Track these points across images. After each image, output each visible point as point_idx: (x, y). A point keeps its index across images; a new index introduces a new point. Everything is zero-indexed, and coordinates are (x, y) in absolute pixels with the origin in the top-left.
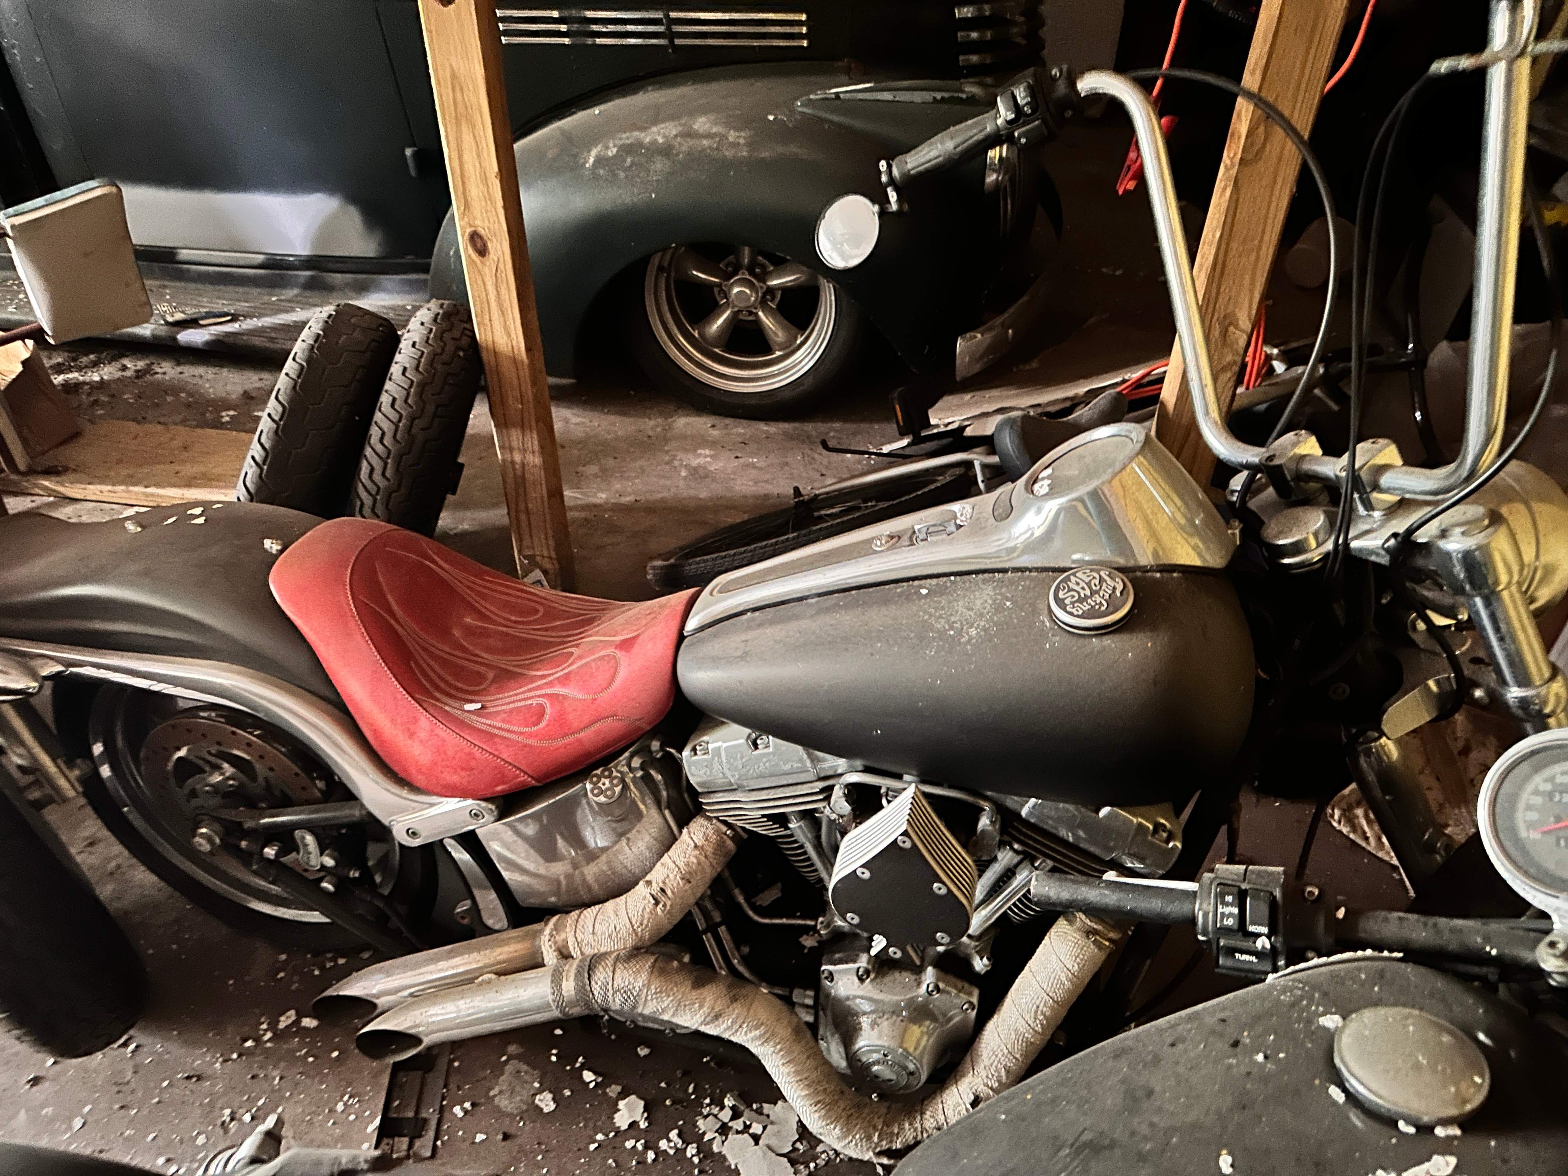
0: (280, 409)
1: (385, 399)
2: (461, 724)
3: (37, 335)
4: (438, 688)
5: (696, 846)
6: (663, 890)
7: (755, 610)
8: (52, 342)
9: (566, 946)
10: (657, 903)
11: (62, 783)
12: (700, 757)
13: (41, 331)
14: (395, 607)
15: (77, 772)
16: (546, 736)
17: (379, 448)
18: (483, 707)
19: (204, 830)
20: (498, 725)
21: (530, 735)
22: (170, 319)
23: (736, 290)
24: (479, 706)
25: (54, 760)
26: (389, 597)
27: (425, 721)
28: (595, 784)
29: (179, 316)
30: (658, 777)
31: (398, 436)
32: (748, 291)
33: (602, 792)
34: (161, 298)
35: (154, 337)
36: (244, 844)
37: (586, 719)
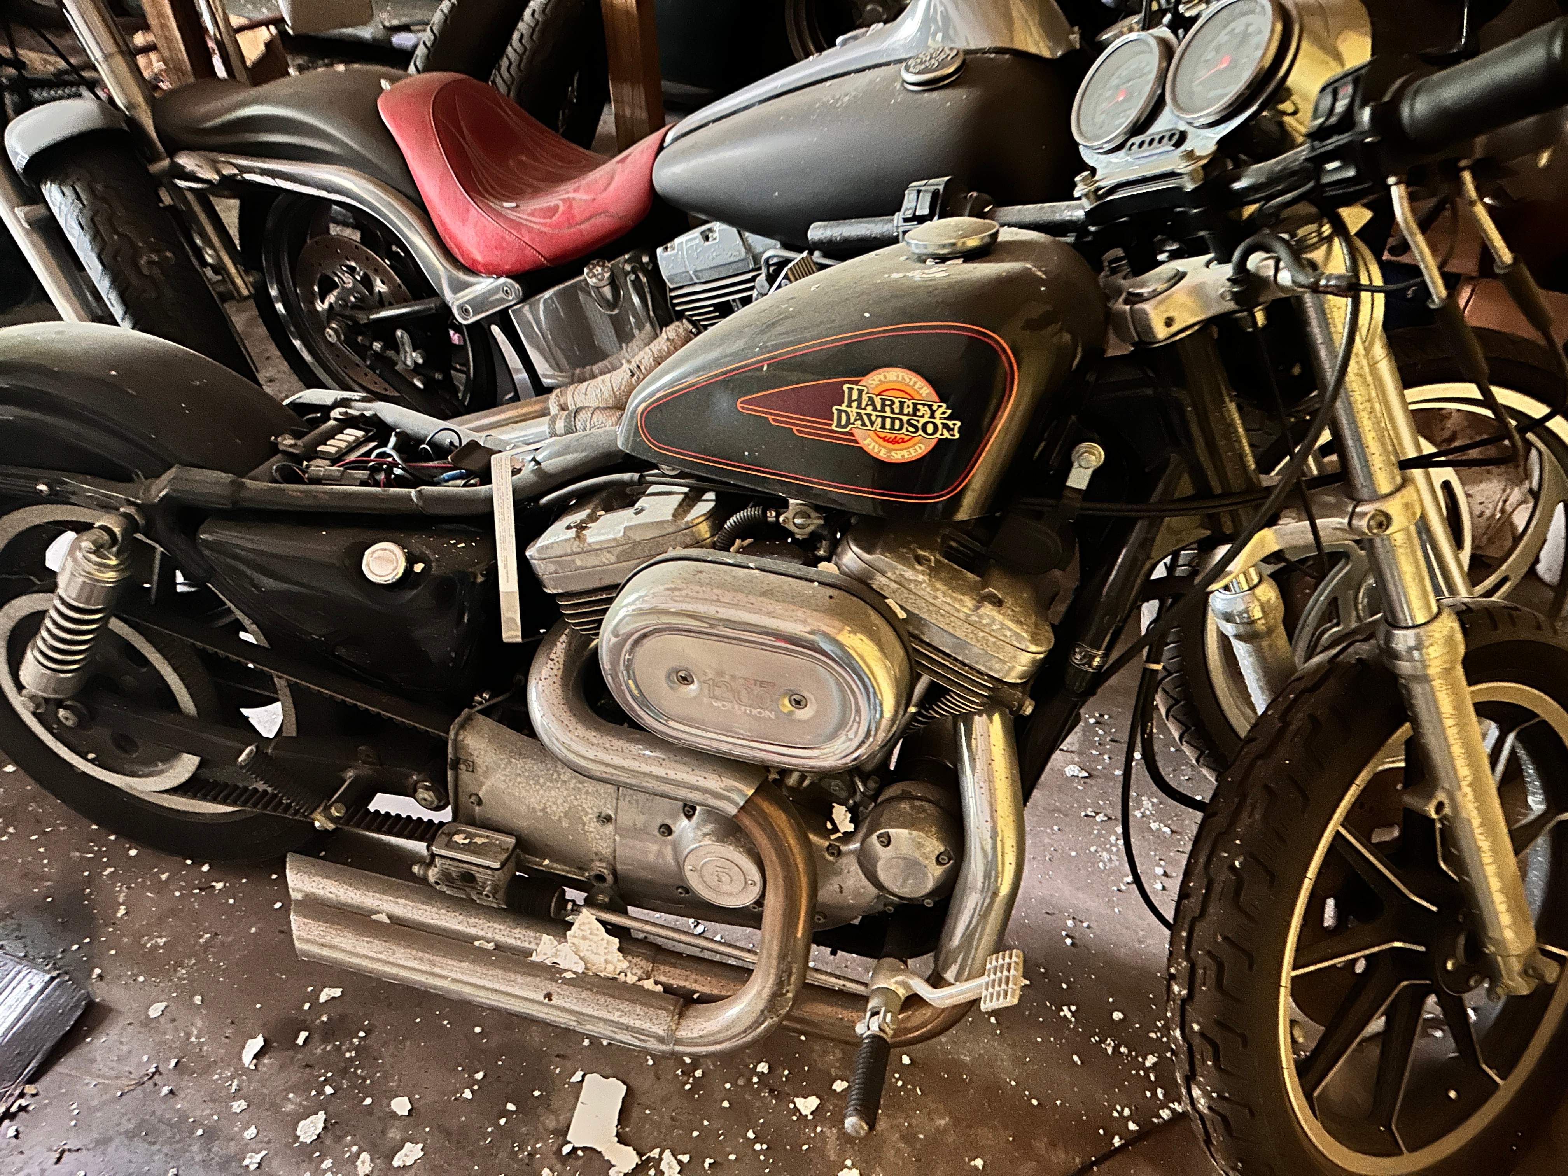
0: (432, 37)
1: (516, 36)
2: (499, 214)
3: (279, 22)
4: (487, 191)
5: (668, 339)
6: (638, 367)
7: (714, 121)
8: (291, 32)
9: (566, 404)
10: (633, 375)
11: (239, 282)
12: (669, 252)
13: (283, 20)
14: (465, 130)
15: (251, 279)
16: (558, 226)
17: (506, 75)
18: (517, 206)
19: (334, 326)
20: (525, 217)
21: (544, 224)
22: (387, 24)
23: (869, 7)
24: (514, 205)
25: (235, 265)
26: (462, 123)
27: (475, 211)
28: (591, 270)
29: (395, 22)
30: (644, 280)
31: (522, 66)
32: (880, 9)
33: (595, 276)
34: (382, 9)
35: (374, 39)
36: (360, 339)
37: (587, 214)
